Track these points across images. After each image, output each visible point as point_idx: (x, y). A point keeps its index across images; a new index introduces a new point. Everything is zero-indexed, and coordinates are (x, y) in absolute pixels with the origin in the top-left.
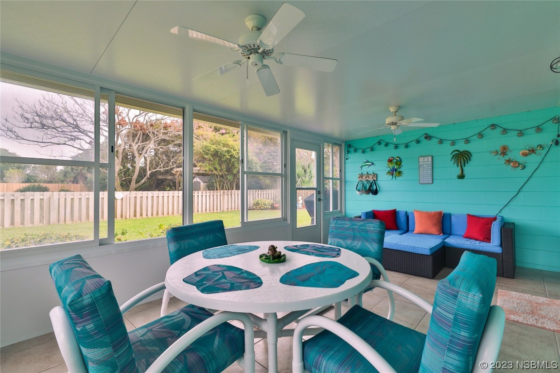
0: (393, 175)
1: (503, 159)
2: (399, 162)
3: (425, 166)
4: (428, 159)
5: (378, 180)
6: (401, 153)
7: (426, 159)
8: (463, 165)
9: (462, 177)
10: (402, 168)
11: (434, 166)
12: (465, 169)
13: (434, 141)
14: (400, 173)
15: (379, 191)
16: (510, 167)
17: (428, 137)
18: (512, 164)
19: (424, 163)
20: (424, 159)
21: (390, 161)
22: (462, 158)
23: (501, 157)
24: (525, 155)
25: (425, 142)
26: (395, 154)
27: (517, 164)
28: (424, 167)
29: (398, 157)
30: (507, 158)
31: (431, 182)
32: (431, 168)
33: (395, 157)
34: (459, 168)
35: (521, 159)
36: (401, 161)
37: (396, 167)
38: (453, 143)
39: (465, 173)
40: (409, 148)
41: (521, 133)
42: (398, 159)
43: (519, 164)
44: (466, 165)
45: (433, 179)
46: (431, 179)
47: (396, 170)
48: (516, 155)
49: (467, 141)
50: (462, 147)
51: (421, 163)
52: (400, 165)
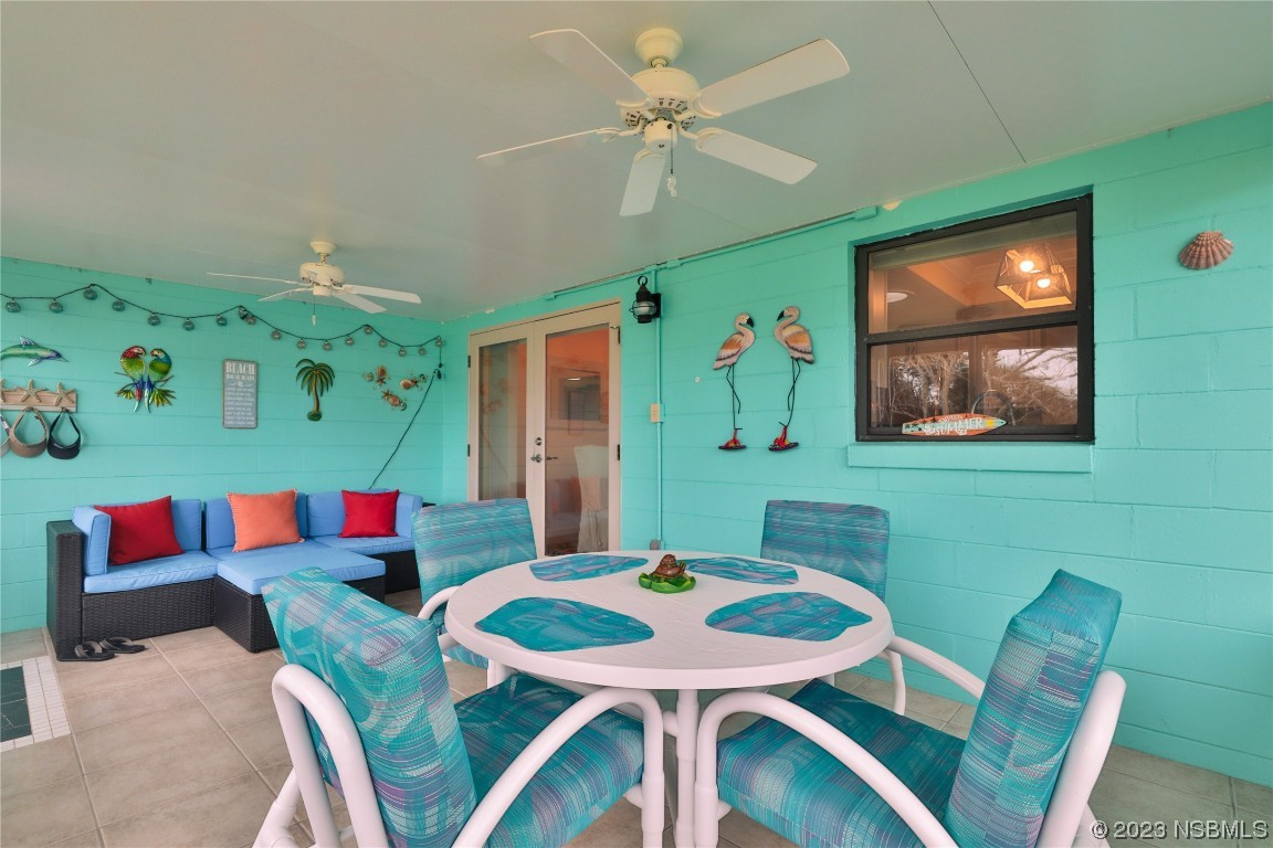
0: (141, 396)
1: (380, 390)
2: (164, 364)
3: (240, 384)
4: (247, 369)
5: (79, 410)
6: (166, 339)
7: (242, 368)
8: (319, 393)
9: (316, 416)
10: (171, 382)
11: (261, 388)
12: (321, 399)
13: (262, 331)
14: (164, 395)
15: (85, 445)
16: (387, 406)
17: (246, 316)
18: (391, 400)
19: (238, 377)
20: (237, 368)
21: (131, 356)
22: (318, 376)
23: (377, 385)
24: (407, 386)
25: (238, 325)
26: (149, 339)
27: (398, 402)
28: (237, 386)
29: (161, 350)
30: (385, 388)
31: (253, 424)
32: (253, 390)
33: (149, 349)
34: (312, 396)
35: (402, 393)
36: (168, 362)
37: (154, 377)
38: (302, 343)
39: (322, 409)
40: (193, 332)
41: (402, 351)
42: (162, 356)
43: (400, 402)
44: (325, 393)
45: (257, 419)
46: (253, 418)
47: (151, 386)
48: (395, 385)
49: (328, 345)
50: (318, 356)
51: (228, 376)
52: (166, 373)
